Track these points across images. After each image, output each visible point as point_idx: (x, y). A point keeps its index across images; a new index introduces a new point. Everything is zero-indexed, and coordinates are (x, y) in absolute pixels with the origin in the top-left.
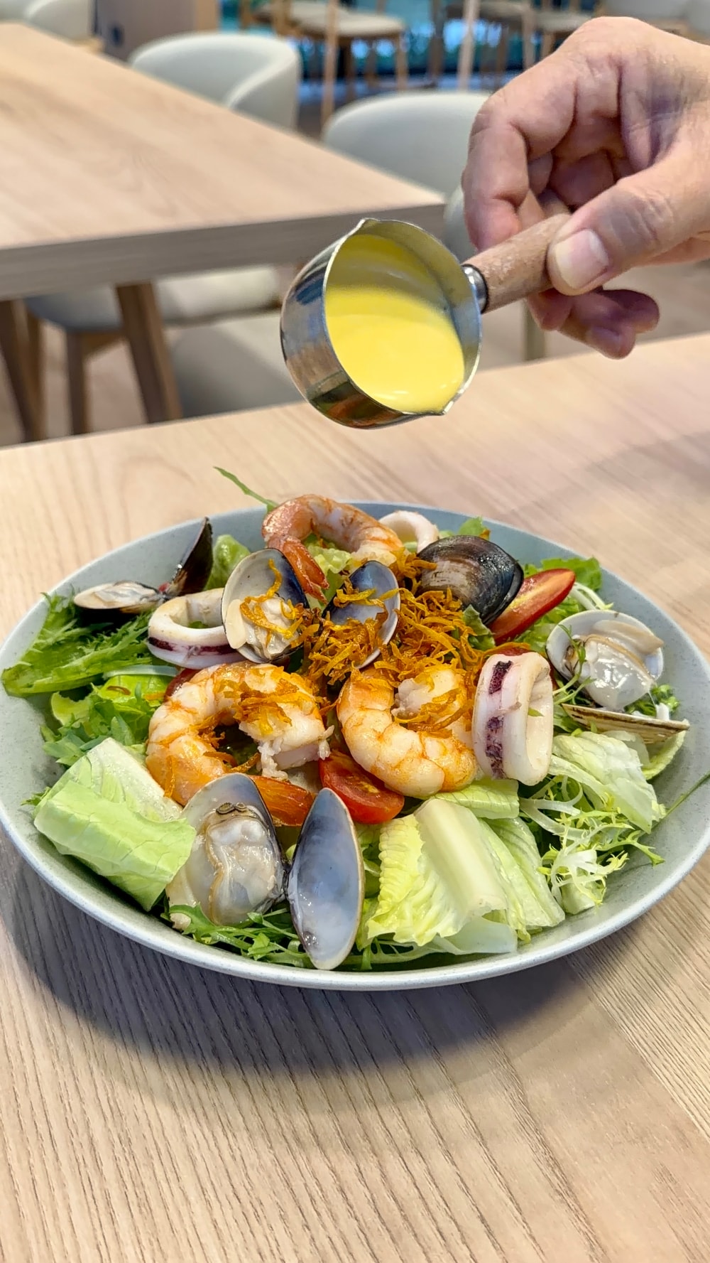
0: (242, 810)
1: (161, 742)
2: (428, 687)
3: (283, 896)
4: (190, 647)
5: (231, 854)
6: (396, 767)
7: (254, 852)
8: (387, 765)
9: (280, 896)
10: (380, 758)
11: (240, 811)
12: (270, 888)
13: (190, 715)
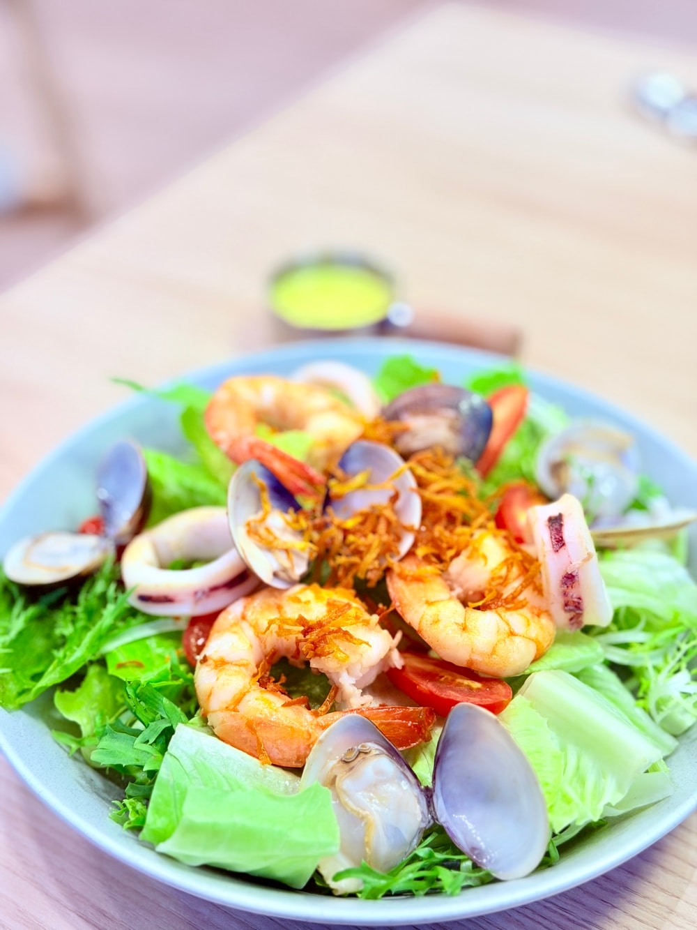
0: (368, 751)
1: (227, 708)
2: (482, 561)
3: (432, 822)
4: (196, 593)
5: (371, 799)
6: (492, 654)
7: (392, 788)
8: (482, 654)
9: (429, 822)
10: (474, 650)
11: (366, 753)
12: (419, 817)
13: (242, 668)
